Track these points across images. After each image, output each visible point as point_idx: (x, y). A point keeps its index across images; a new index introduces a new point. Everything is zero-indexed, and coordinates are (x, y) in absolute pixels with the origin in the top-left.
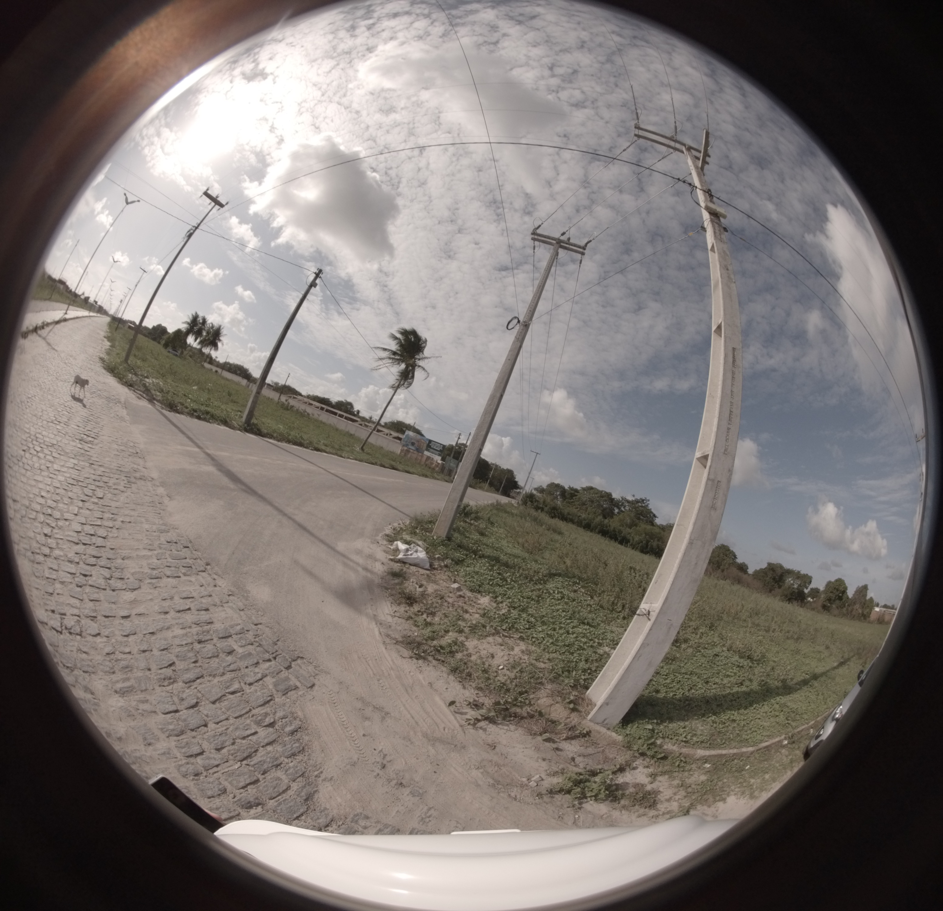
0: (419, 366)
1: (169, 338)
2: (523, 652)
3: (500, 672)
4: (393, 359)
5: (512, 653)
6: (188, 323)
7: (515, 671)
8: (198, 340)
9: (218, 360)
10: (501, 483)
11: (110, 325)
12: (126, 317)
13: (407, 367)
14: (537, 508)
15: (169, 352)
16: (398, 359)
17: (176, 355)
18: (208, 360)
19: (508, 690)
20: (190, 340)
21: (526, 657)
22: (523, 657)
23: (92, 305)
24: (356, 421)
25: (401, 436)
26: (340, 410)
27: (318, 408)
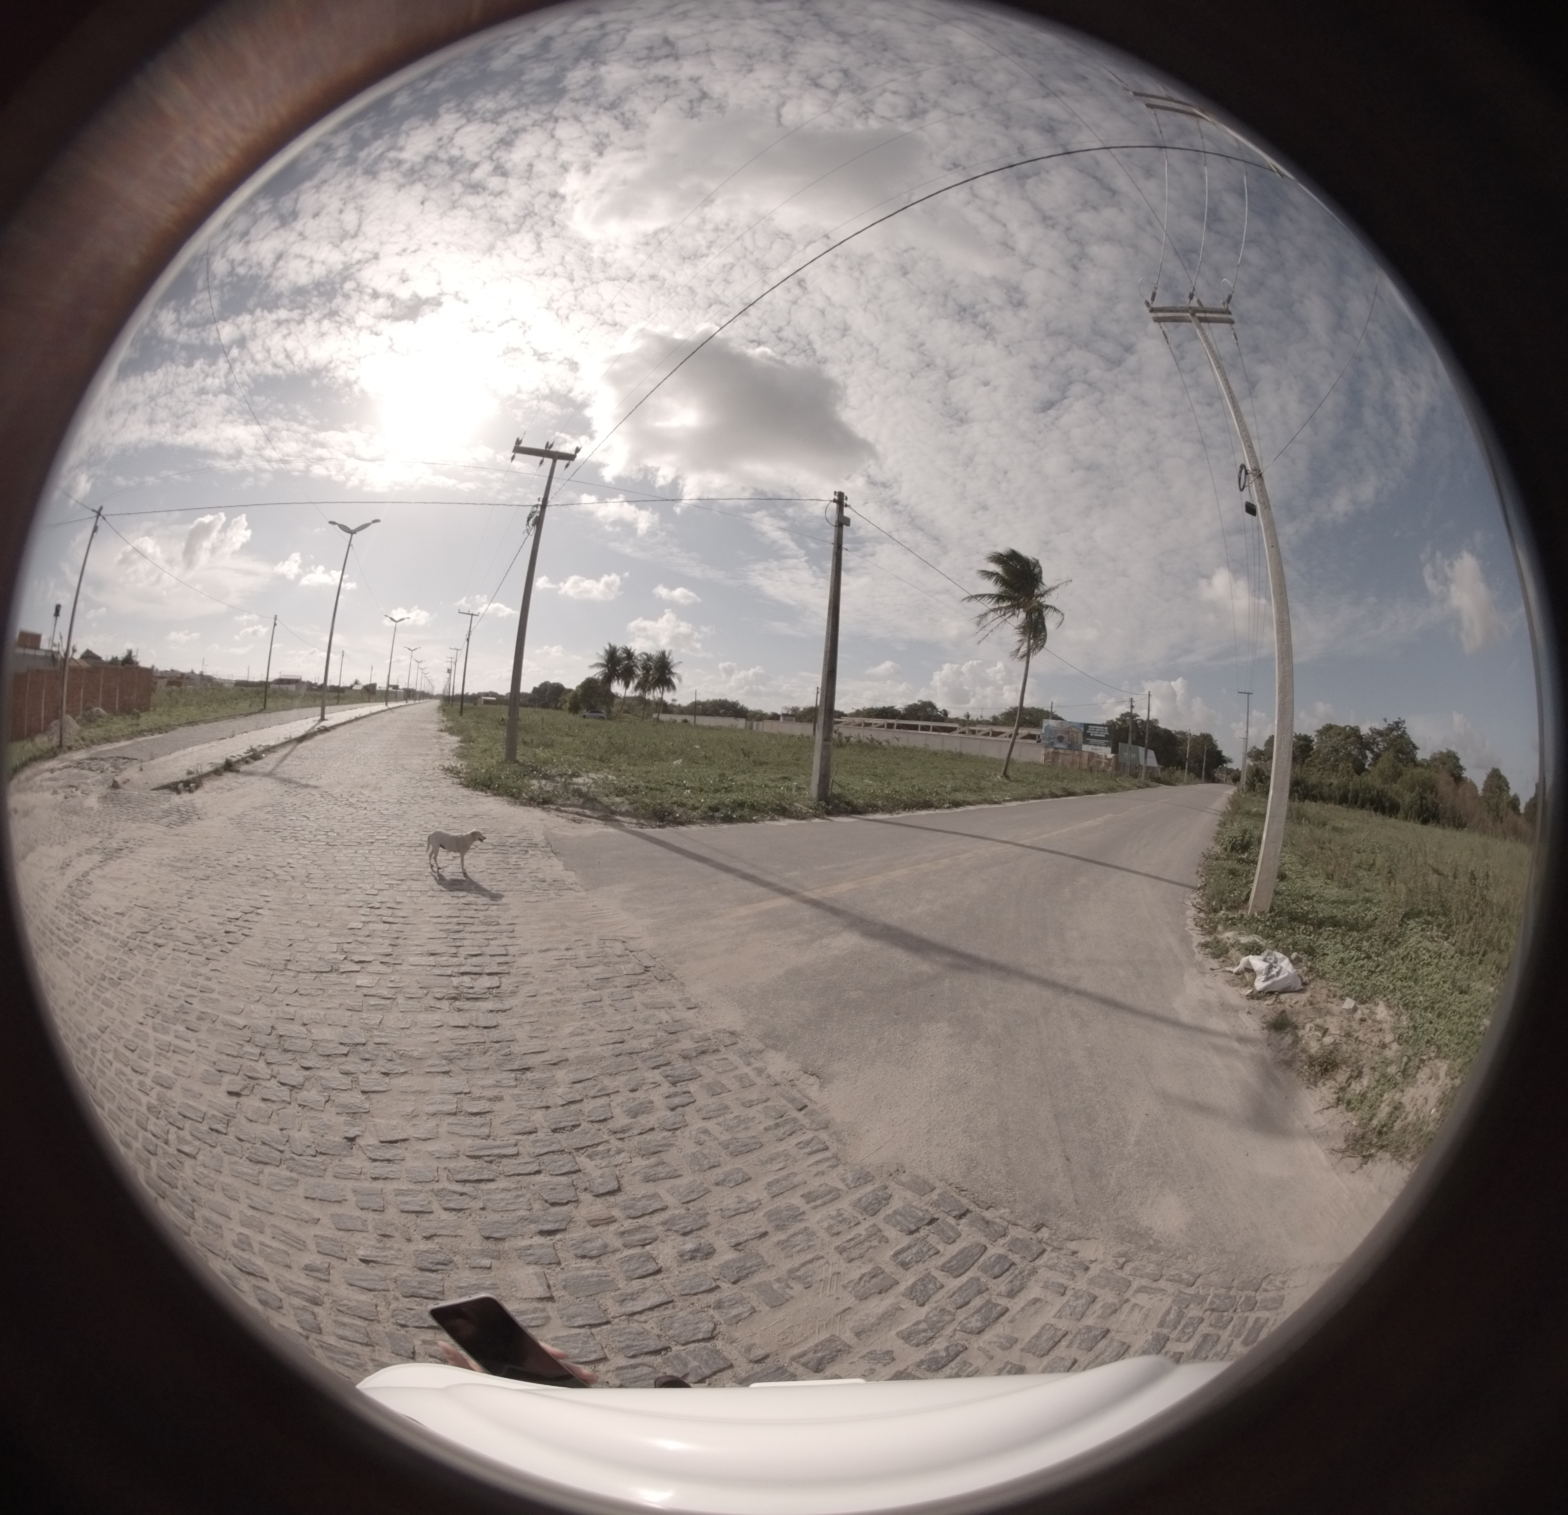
0: (1047, 607)
1: (574, 697)
4: (1000, 609)
6: (602, 666)
8: (633, 685)
9: (677, 703)
10: (1201, 762)
11: (444, 710)
12: (473, 690)
13: (1029, 614)
15: (584, 717)
16: (1007, 608)
17: (601, 718)
18: (657, 708)
20: (617, 688)
23: (385, 693)
24: (953, 729)
25: (1034, 731)
26: (918, 719)
27: (883, 726)
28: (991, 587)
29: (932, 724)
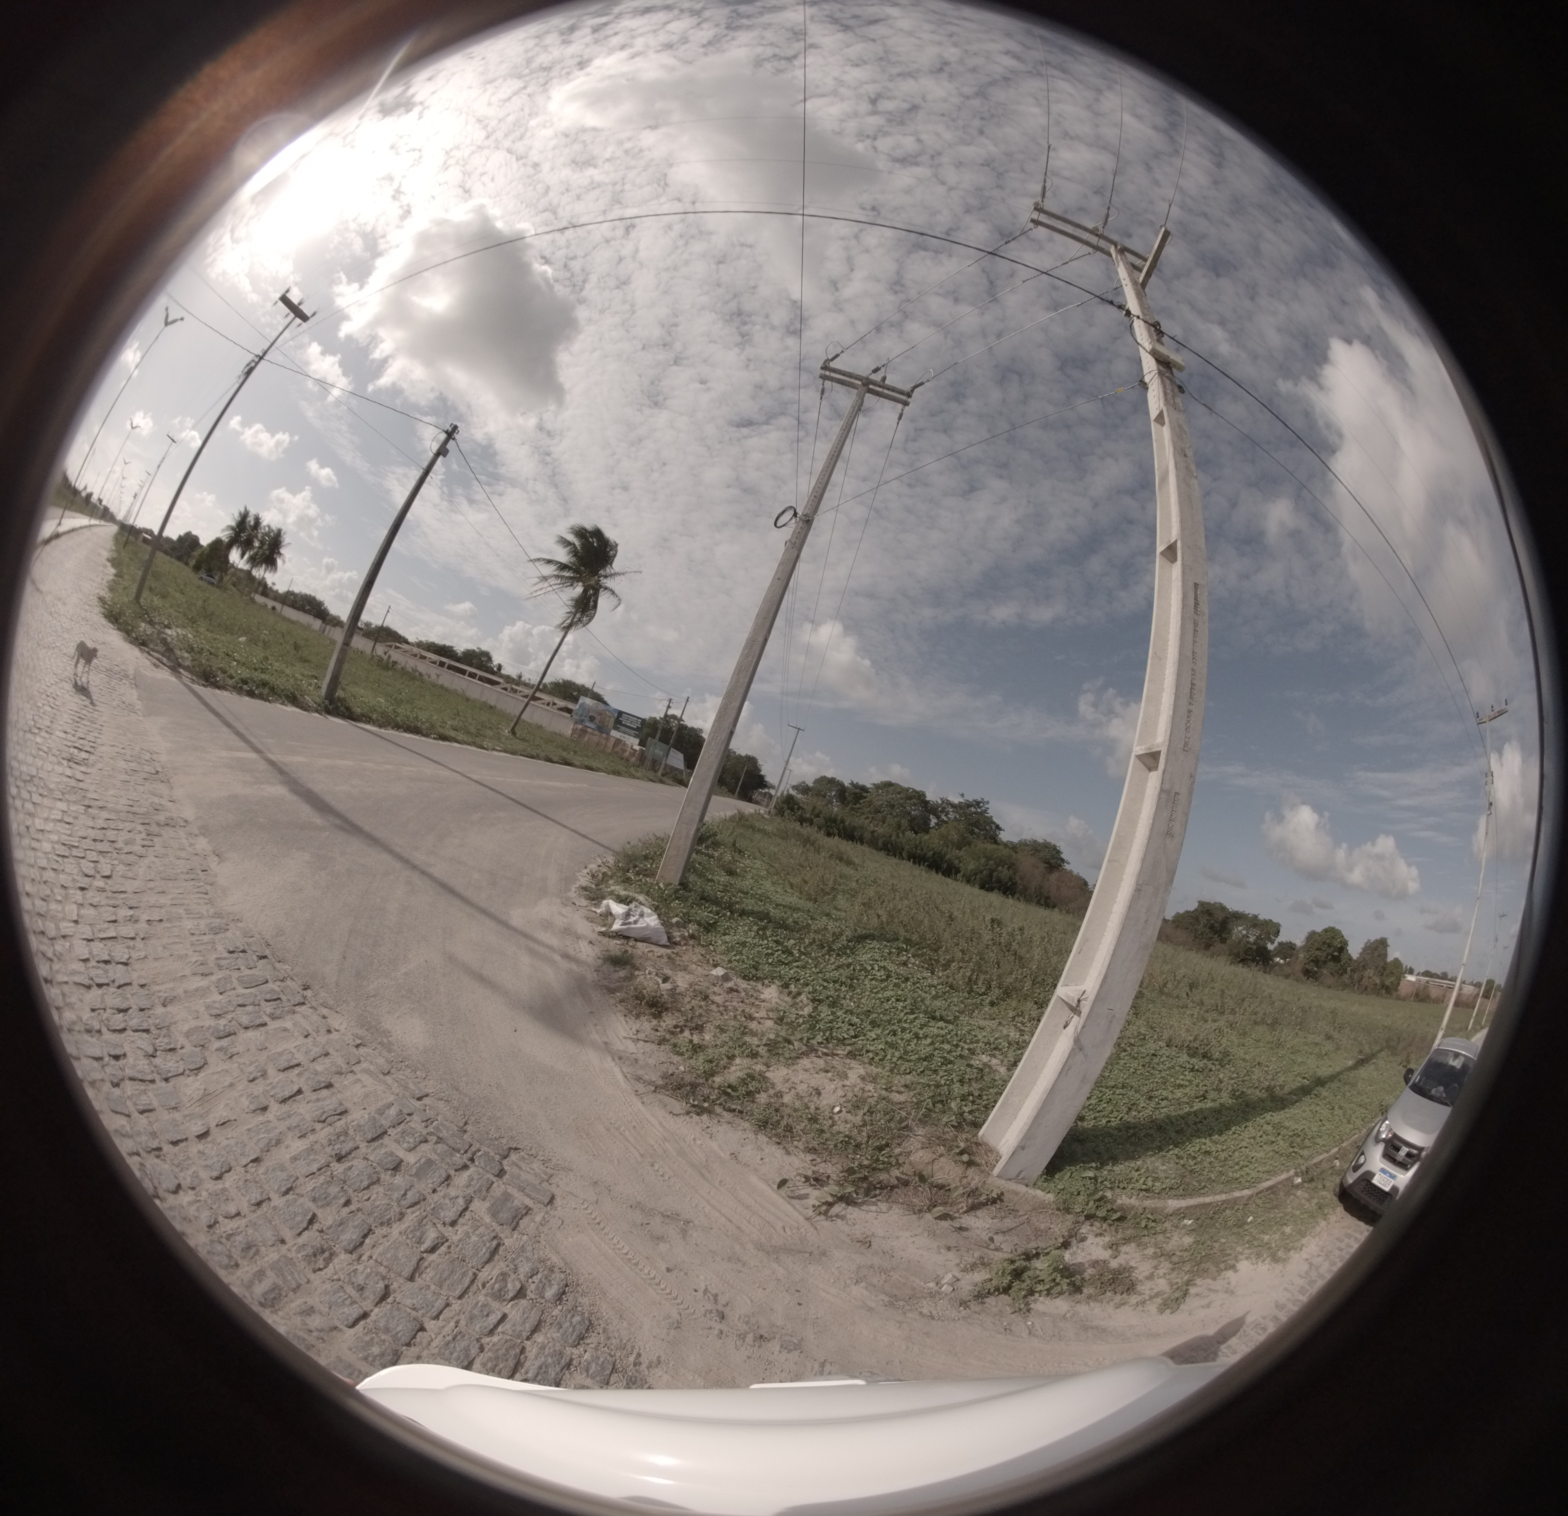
1: (201, 555)
2: (863, 1079)
3: (836, 1117)
4: (562, 577)
5: (847, 1083)
6: (232, 528)
7: (861, 1112)
8: (246, 556)
9: (275, 588)
10: (738, 779)
11: (116, 538)
12: (140, 523)
14: (802, 820)
15: (201, 578)
17: (213, 584)
18: (261, 589)
19: (858, 1146)
20: (235, 556)
21: (870, 1087)
22: (867, 1088)
23: (95, 506)
24: (497, 683)
25: (571, 706)
26: (471, 665)
27: (435, 663)
28: (563, 555)
29: (479, 673)
